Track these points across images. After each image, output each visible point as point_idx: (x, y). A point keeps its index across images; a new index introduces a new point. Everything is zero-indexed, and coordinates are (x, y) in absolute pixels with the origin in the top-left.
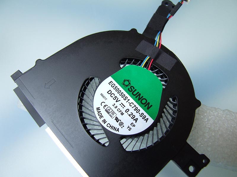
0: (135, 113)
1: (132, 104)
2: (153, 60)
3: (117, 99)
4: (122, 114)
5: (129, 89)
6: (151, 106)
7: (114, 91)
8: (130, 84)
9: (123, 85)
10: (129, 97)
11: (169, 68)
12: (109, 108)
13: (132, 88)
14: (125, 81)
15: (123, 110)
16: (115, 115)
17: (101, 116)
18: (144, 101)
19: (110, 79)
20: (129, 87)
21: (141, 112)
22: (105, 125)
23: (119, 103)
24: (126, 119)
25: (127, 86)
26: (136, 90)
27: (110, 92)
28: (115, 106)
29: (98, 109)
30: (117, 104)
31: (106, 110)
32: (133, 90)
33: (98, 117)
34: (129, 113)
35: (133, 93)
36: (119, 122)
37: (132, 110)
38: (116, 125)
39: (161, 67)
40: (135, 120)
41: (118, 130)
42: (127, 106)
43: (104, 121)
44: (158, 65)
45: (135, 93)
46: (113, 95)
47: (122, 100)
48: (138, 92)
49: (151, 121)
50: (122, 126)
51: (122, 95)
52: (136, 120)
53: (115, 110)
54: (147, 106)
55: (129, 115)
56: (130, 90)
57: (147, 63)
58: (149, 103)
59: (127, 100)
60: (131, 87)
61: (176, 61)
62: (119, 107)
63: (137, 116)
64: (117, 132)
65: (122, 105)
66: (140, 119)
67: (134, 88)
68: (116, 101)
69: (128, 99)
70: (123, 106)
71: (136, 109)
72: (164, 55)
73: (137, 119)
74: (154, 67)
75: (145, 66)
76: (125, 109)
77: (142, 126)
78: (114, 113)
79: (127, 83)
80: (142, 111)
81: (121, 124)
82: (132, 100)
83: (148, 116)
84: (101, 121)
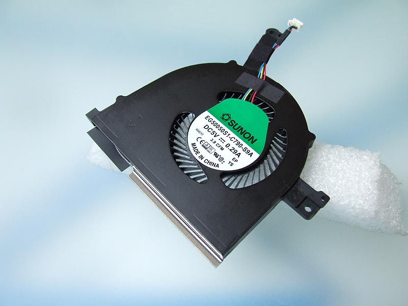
0: (237, 148)
1: (233, 139)
2: (257, 93)
3: (215, 133)
4: (222, 149)
5: (229, 123)
6: (256, 140)
7: (211, 126)
8: (230, 118)
9: (222, 119)
10: (229, 132)
11: (276, 101)
12: (206, 144)
13: (233, 122)
14: (223, 115)
15: (223, 146)
16: (213, 150)
17: (198, 152)
18: (247, 135)
19: (206, 113)
20: (229, 121)
21: (244, 147)
22: (202, 162)
23: (219, 137)
24: (227, 155)
25: (227, 120)
26: (237, 124)
27: (207, 127)
28: (213, 141)
29: (193, 144)
30: (216, 139)
31: (203, 145)
32: (234, 124)
33: (194, 153)
34: (230, 148)
35: (233, 128)
36: (219, 157)
37: (233, 145)
38: (215, 160)
39: (266, 100)
40: (237, 154)
41: (218, 166)
42: (228, 141)
43: (202, 157)
44: (262, 97)
45: (236, 127)
46: (210, 130)
47: (221, 135)
48: (240, 127)
49: (256, 156)
50: (222, 162)
51: (222, 130)
52: (239, 155)
53: (214, 145)
54: (251, 140)
55: (230, 150)
56: (231, 124)
57: (249, 96)
58: (253, 137)
59: (227, 135)
60: (231, 121)
61: (284, 93)
62: (218, 142)
63: (240, 150)
64: (217, 168)
65: (221, 140)
66: (243, 154)
67: (235, 123)
68: (215, 136)
69: (229, 133)
70: (223, 141)
71: (238, 144)
72: (270, 87)
73: (240, 154)
74: (257, 100)
75: (247, 99)
76: (225, 143)
77: (245, 161)
78: (212, 148)
79: (225, 117)
80: (245, 145)
81: (221, 159)
82: (232, 135)
83: (252, 151)
84: (197, 157)
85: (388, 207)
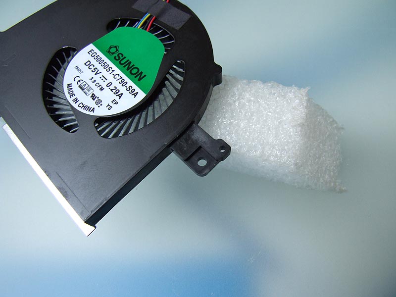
0: (119, 87)
1: (117, 76)
2: (156, 18)
3: (97, 70)
4: (102, 89)
5: (115, 57)
6: (145, 76)
7: (94, 62)
8: (117, 50)
9: (109, 53)
10: (114, 67)
11: (177, 27)
12: (85, 83)
13: (120, 55)
14: (111, 48)
15: (104, 85)
16: (91, 91)
17: (72, 95)
18: (135, 71)
19: (91, 47)
20: (116, 55)
21: (128, 85)
22: (76, 106)
23: (100, 75)
24: (107, 96)
25: (113, 53)
26: (125, 57)
27: (89, 63)
28: (93, 80)
29: (69, 85)
30: (97, 78)
31: (80, 87)
32: (122, 58)
33: (68, 96)
34: (112, 87)
35: (120, 63)
36: (96, 99)
37: (116, 84)
38: (91, 103)
39: (166, 26)
40: (118, 95)
41: (93, 110)
42: (110, 78)
43: (76, 101)
44: (162, 24)
45: (122, 62)
46: (91, 67)
47: (104, 72)
48: (128, 60)
49: (142, 95)
50: (99, 105)
51: (105, 66)
52: (120, 96)
53: (93, 85)
54: (138, 76)
55: (111, 90)
56: (117, 58)
57: (145, 23)
58: (142, 73)
59: (111, 71)
60: (118, 55)
61: (187, 17)
62: (99, 81)
63: (123, 90)
64: (91, 113)
65: (103, 78)
66: (126, 94)
67: (122, 56)
68: (96, 74)
69: (113, 70)
70: (104, 79)
71: (123, 83)
72: (174, 11)
73: (122, 94)
74: (154, 27)
75: (144, 26)
76: (107, 82)
77: (128, 102)
78: (90, 88)
79: (113, 50)
80: (130, 83)
81: (99, 102)
82: (117, 71)
83: (137, 89)
84: (71, 100)
85: (319, 158)
